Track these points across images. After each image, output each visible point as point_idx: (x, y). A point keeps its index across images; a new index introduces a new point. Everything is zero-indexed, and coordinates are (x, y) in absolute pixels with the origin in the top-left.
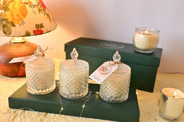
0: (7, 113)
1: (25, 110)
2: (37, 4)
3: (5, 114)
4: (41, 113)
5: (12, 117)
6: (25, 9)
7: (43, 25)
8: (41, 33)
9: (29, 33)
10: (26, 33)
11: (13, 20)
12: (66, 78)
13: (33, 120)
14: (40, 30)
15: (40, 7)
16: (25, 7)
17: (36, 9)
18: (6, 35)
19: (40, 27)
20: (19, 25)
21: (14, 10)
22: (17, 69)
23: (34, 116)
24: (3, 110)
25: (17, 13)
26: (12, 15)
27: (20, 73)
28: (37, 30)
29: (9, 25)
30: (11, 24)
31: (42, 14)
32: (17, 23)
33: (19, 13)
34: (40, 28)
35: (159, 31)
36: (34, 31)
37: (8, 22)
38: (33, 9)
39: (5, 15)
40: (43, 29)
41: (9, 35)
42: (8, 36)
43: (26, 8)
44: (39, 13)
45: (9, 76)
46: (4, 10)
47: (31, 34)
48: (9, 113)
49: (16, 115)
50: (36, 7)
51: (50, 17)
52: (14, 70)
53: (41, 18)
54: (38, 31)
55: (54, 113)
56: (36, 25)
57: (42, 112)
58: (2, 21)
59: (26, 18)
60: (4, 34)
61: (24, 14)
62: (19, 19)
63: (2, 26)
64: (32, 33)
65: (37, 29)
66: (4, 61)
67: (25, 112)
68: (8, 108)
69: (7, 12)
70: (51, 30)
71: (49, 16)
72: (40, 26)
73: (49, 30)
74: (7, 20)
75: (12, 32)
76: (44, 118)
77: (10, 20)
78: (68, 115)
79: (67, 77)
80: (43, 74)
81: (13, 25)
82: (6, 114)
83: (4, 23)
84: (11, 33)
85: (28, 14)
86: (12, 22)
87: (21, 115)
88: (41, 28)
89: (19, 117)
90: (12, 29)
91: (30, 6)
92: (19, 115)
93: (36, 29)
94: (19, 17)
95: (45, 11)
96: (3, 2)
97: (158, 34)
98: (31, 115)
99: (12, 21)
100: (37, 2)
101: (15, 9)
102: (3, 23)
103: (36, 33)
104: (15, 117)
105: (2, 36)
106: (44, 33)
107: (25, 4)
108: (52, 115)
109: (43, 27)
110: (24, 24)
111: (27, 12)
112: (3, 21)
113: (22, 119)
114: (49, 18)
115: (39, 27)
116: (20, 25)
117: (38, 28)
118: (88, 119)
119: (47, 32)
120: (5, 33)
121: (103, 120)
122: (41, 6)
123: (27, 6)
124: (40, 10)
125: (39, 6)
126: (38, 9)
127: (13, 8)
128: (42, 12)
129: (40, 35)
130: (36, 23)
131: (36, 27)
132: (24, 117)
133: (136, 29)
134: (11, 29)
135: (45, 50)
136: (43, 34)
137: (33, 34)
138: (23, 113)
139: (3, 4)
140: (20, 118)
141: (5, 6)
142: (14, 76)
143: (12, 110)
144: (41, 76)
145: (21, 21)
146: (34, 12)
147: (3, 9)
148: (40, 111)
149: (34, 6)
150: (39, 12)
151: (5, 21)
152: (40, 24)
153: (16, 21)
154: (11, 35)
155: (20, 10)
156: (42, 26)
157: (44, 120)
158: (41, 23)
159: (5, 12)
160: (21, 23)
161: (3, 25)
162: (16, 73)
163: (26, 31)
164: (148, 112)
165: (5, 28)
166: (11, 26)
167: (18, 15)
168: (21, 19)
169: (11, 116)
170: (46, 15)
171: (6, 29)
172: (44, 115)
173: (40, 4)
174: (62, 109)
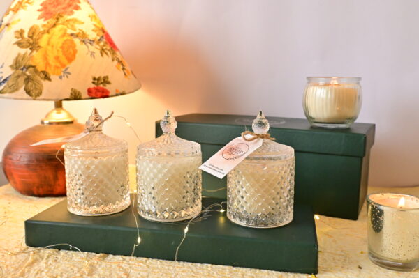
0: (18, 253)
1: (60, 250)
2: (99, 38)
3: (15, 254)
4: (94, 254)
5: (30, 259)
6: (73, 45)
7: (109, 80)
8: (105, 95)
9: (79, 93)
10: (71, 94)
11: (46, 68)
12: (148, 174)
13: (74, 266)
14: (101, 88)
15: (104, 46)
16: (72, 42)
17: (95, 48)
18: (31, 97)
19: (102, 83)
20: (57, 77)
21: (50, 48)
22: (51, 176)
23: (76, 260)
24: (12, 249)
25: (56, 54)
26: (45, 58)
27: (59, 185)
28: (95, 88)
29: (38, 78)
30: (42, 75)
31: (107, 59)
32: (54, 74)
33: (61, 54)
34: (101, 86)
35: (360, 79)
36: (89, 91)
37: (36, 72)
38: (88, 47)
39: (31, 58)
40: (108, 87)
41: (36, 96)
42: (35, 99)
43: (75, 46)
44: (102, 56)
45: (35, 193)
46: (31, 49)
47: (83, 96)
48: (23, 254)
49: (38, 258)
50: (95, 45)
51: (126, 68)
52: (45, 177)
53: (104, 66)
54: (98, 90)
55: (121, 255)
56: (94, 79)
57: (97, 253)
58: (25, 70)
59: (73, 63)
60: (27, 96)
61: (70, 56)
62: (58, 65)
63: (23, 79)
64: (85, 94)
65: (95, 86)
66: (26, 160)
67: (59, 254)
68: (24, 245)
69: (34, 53)
70: (127, 92)
71: (123, 65)
72: (102, 81)
73: (121, 91)
74: (34, 67)
75: (43, 92)
76: (99, 263)
77: (41, 67)
78: (153, 258)
79: (151, 170)
80: (101, 167)
81: (47, 78)
82: (18, 256)
83: (28, 73)
84: (40, 93)
85: (77, 55)
86: (43, 72)
87: (48, 257)
88: (105, 86)
89: (44, 261)
90: (44, 86)
91: (84, 41)
92: (45, 257)
93: (93, 86)
94: (60, 62)
95: (114, 53)
96: (29, 34)
97: (358, 83)
98: (71, 259)
99: (43, 70)
100: (98, 35)
101: (53, 46)
102: (25, 74)
103: (94, 96)
104: (35, 261)
105: (22, 99)
106: (110, 94)
107: (72, 37)
108: (119, 258)
109: (109, 83)
110: (69, 75)
111: (75, 52)
112: (27, 69)
113: (51, 264)
114: (123, 69)
115: (100, 82)
116: (61, 78)
117: (97, 84)
118: (199, 265)
119: (117, 95)
120: (28, 92)
121: (234, 266)
122: (106, 43)
123: (77, 41)
124: (102, 51)
125: (102, 43)
126: (99, 47)
127: (48, 44)
128: (107, 54)
129: (102, 99)
130: (94, 75)
131: (93, 83)
132: (56, 261)
133: (309, 78)
134: (42, 86)
135: (107, 119)
136: (107, 96)
137: (87, 96)
138: (54, 254)
139: (29, 37)
140: (46, 263)
141: (31, 41)
142: (45, 193)
143: (31, 249)
144: (97, 172)
145: (63, 70)
146: (90, 54)
147: (27, 47)
148: (92, 252)
149: (91, 42)
150: (101, 53)
151: (31, 69)
152: (102, 77)
153: (52, 68)
154: (40, 97)
155: (62, 47)
156: (106, 81)
157: (98, 266)
158: (105, 75)
159: (31, 53)
160: (62, 74)
161: (26, 77)
162: (50, 186)
163: (72, 89)
164: (343, 254)
165: (30, 84)
166: (42, 78)
167: (57, 58)
168: (63, 66)
169: (27, 259)
170: (116, 62)
171: (32, 86)
172: (100, 257)
173: (104, 40)
174: (139, 240)
